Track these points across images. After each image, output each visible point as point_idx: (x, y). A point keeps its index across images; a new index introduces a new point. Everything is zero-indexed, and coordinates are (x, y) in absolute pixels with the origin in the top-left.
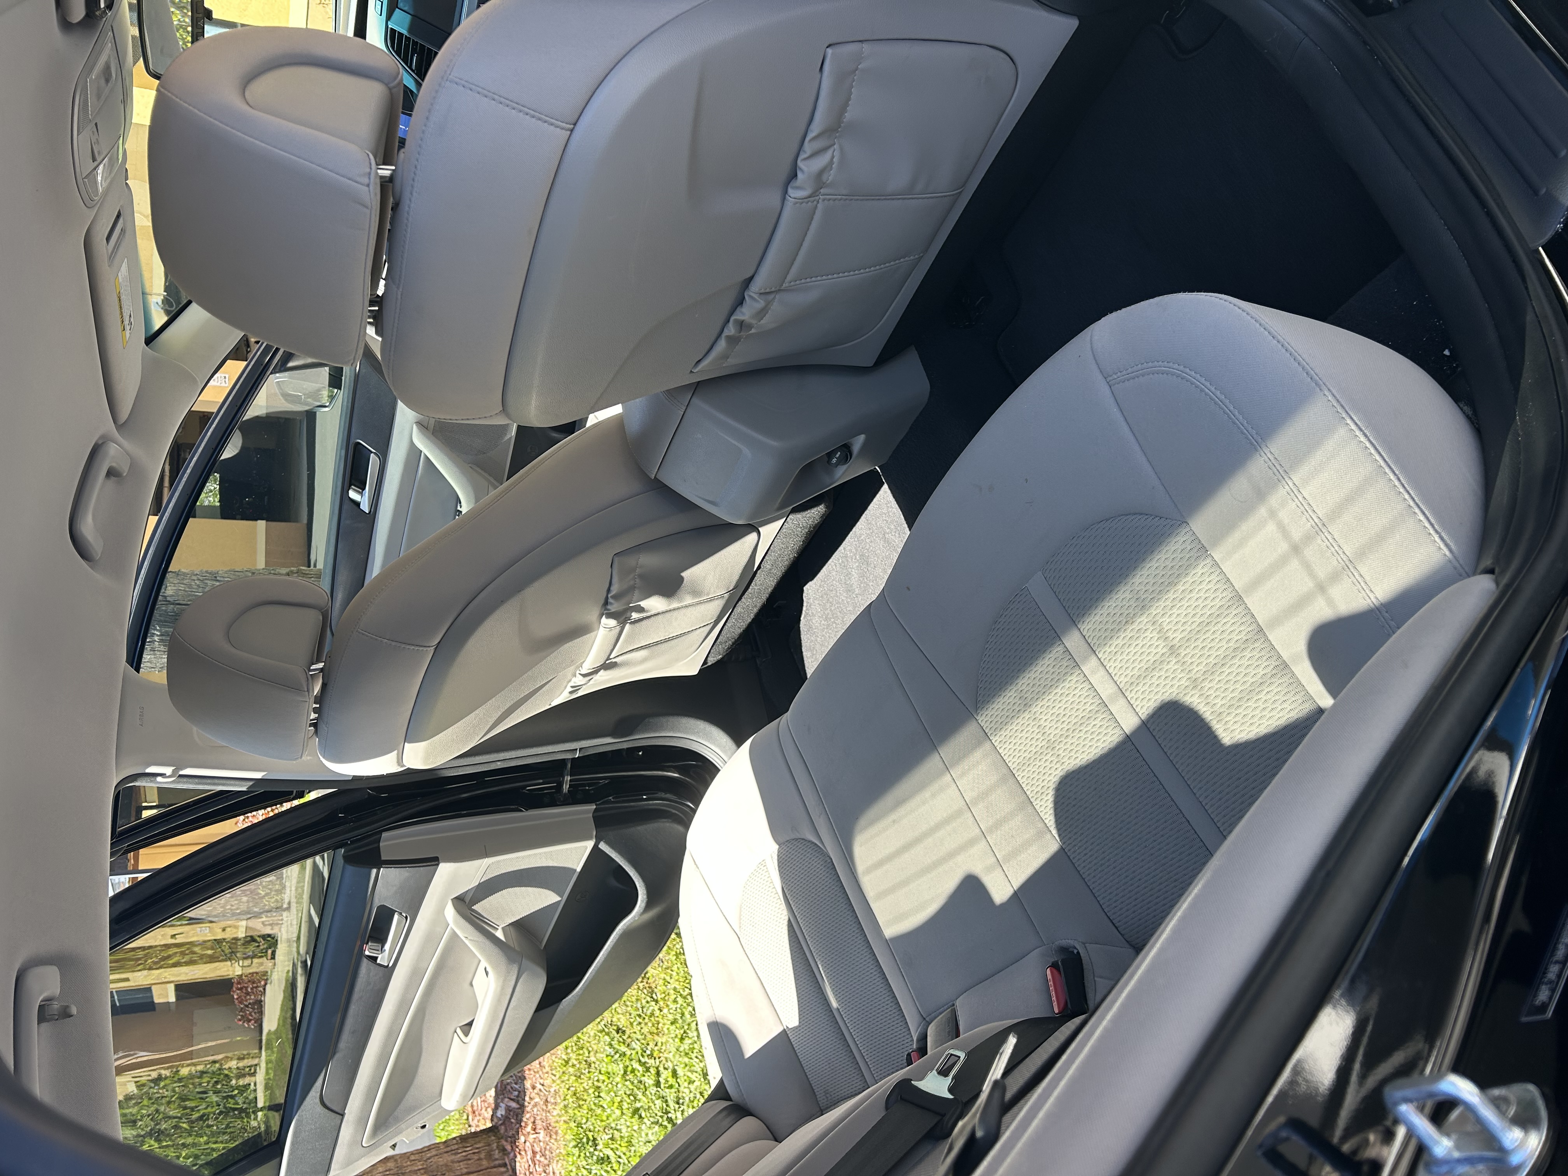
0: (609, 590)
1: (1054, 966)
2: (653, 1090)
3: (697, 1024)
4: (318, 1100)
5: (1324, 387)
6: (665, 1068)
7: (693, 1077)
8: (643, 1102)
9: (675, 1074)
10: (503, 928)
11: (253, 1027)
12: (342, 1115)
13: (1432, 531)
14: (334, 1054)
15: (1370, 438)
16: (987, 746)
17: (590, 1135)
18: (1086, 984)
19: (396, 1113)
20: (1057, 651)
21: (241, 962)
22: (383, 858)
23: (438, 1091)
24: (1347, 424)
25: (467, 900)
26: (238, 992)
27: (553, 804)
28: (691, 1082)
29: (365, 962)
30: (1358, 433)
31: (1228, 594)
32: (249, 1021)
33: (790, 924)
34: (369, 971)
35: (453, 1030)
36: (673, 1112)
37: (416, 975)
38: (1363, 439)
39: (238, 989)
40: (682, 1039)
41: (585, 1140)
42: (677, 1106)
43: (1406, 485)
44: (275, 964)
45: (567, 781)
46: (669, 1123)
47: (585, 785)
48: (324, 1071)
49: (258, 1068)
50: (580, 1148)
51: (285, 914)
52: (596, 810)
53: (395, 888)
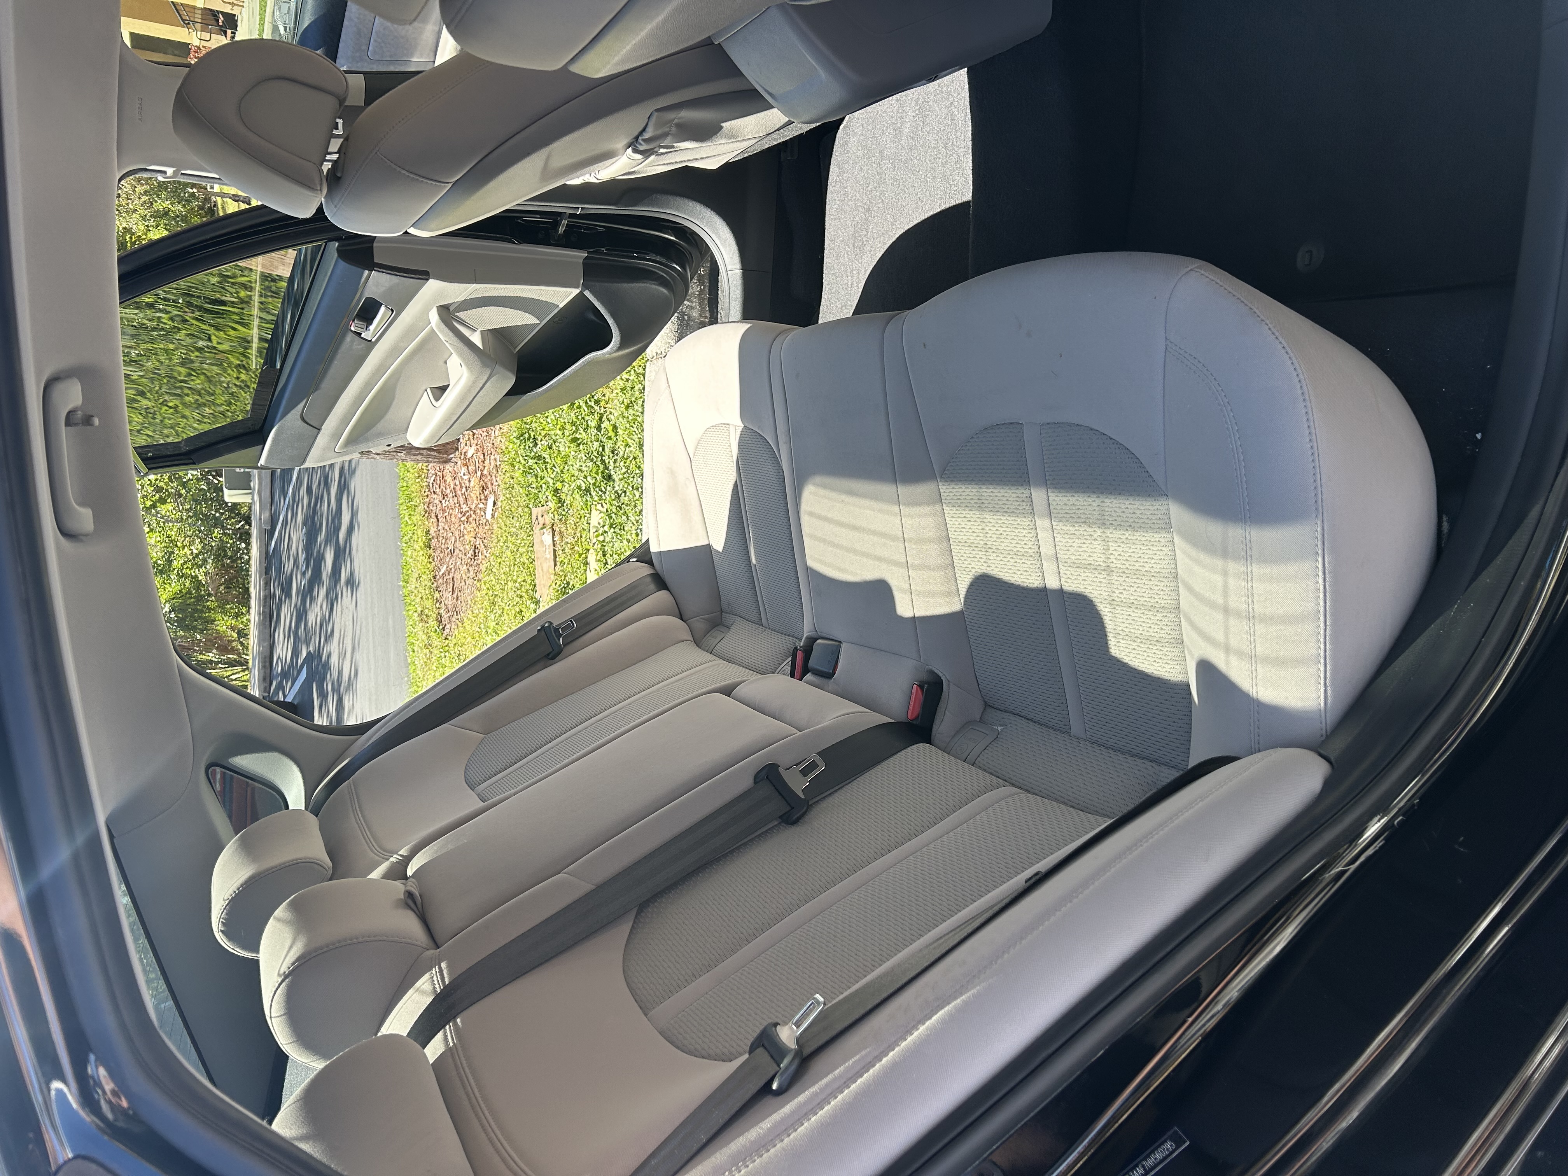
0: (641, 133)
1: (921, 686)
2: (593, 431)
3: (643, 402)
4: (299, 417)
5: (1320, 516)
6: (608, 419)
7: (630, 442)
8: (582, 435)
9: (615, 427)
10: (481, 331)
12: (319, 430)
13: (1322, 682)
14: (316, 389)
15: (1327, 583)
16: (938, 507)
17: (532, 434)
18: (938, 711)
19: (366, 435)
20: (1023, 492)
22: (376, 261)
23: (405, 426)
24: (1317, 560)
25: (451, 309)
27: (546, 242)
28: (627, 445)
29: (349, 337)
30: (1320, 574)
31: (1169, 569)
33: (736, 485)
34: (352, 342)
35: (424, 388)
36: (607, 457)
37: (395, 351)
38: (1321, 581)
40: (627, 407)
41: (526, 436)
42: (611, 455)
43: (1327, 637)
45: (564, 224)
46: (602, 464)
47: (581, 227)
48: (304, 401)
50: (521, 441)
52: (586, 258)
53: (384, 288)
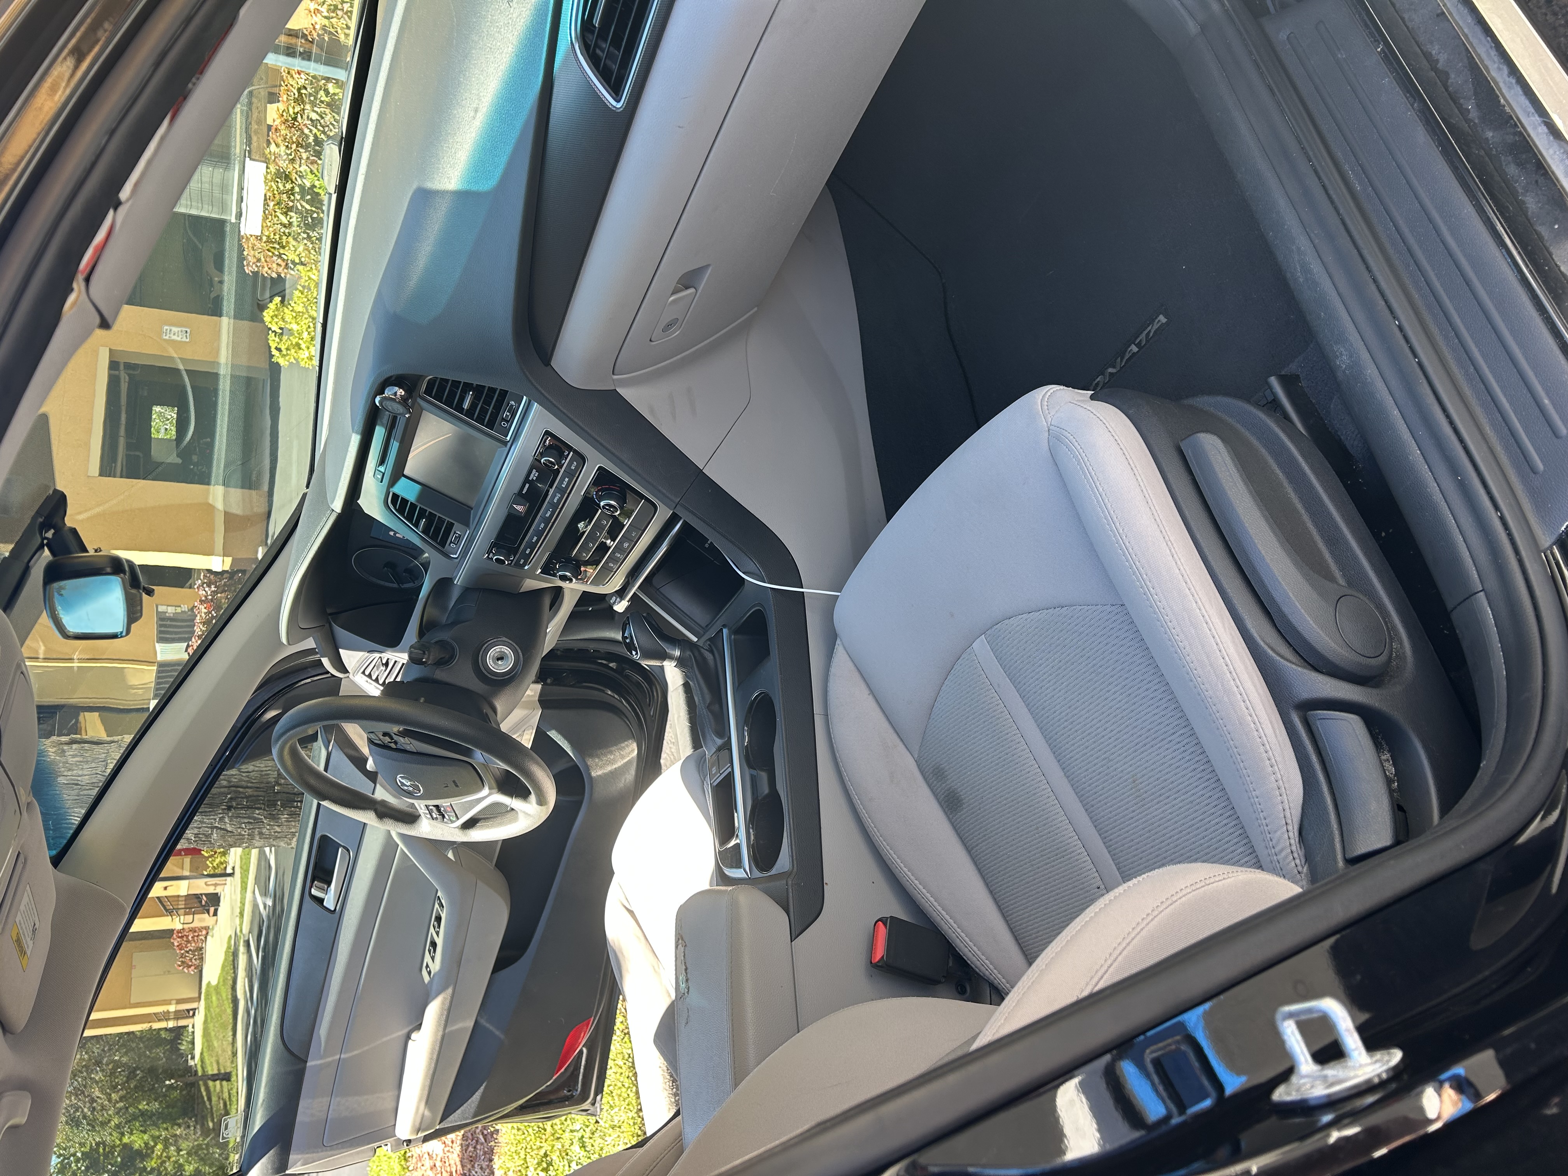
11: (192, 973)
21: (182, 917)
26: (179, 940)
32: (190, 966)
39: (179, 937)
44: (217, 921)
49: (197, 1011)
51: (229, 879)
